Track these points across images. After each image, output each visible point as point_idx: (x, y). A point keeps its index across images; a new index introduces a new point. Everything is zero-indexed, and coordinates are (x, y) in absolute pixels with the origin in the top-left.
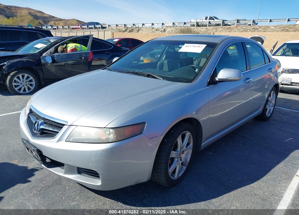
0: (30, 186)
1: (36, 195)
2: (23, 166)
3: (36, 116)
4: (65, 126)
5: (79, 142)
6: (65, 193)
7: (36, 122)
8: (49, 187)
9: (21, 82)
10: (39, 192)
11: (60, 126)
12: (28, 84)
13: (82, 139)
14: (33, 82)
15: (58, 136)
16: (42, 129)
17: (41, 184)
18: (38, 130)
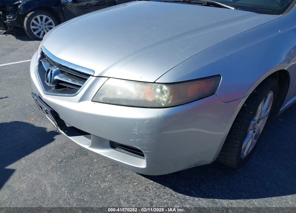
0: (47, 155)
1: (55, 169)
2: (39, 126)
3: (49, 62)
4: (91, 77)
5: (113, 103)
6: (93, 168)
7: (49, 70)
8: (72, 158)
9: (39, 25)
10: (59, 165)
11: (83, 77)
12: (48, 28)
13: (119, 100)
14: (53, 25)
15: (81, 92)
16: (57, 80)
17: (62, 153)
18: (52, 81)
